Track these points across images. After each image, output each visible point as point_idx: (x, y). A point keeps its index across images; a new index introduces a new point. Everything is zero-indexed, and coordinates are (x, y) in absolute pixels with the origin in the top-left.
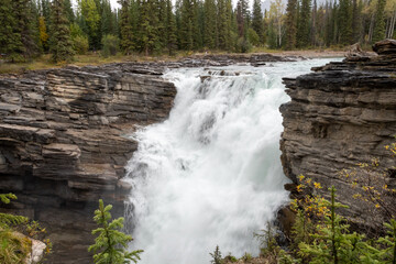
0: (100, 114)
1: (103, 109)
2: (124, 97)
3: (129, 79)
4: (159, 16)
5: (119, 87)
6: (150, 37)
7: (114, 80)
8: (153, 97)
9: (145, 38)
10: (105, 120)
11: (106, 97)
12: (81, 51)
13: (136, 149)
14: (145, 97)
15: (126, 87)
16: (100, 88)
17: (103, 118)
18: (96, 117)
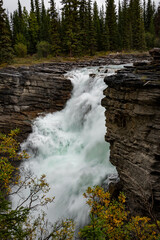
0: (13, 104)
1: (16, 101)
2: (33, 91)
3: (36, 77)
4: (82, 24)
5: (28, 83)
6: (73, 42)
7: (24, 78)
8: (54, 91)
9: (69, 43)
10: (17, 108)
11: (18, 91)
12: (21, 55)
13: (31, 132)
14: (49, 91)
15: (35, 83)
16: (12, 85)
17: (16, 107)
18: (11, 106)
